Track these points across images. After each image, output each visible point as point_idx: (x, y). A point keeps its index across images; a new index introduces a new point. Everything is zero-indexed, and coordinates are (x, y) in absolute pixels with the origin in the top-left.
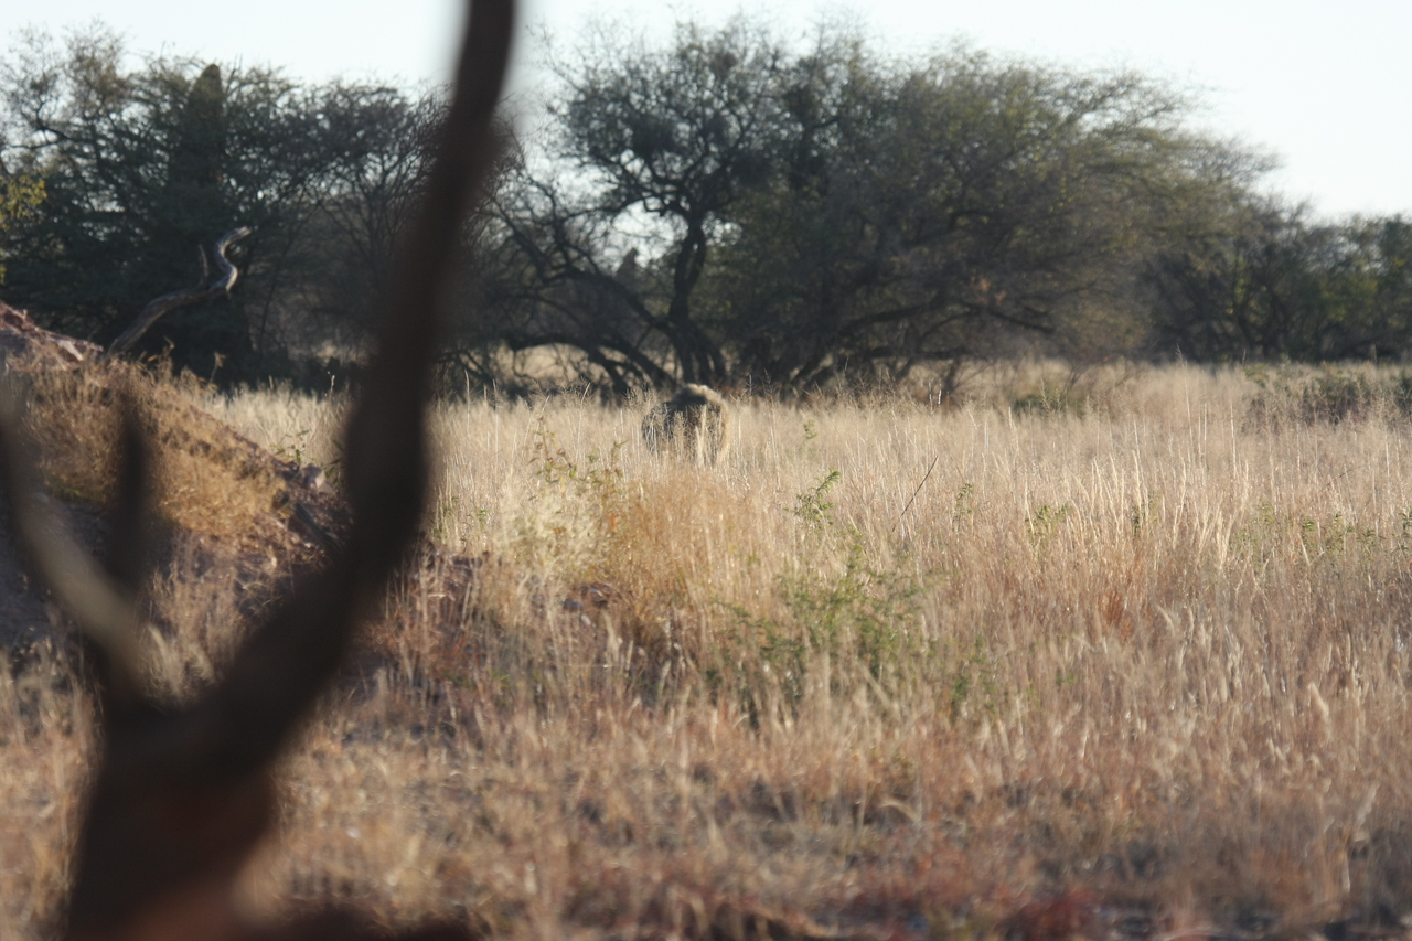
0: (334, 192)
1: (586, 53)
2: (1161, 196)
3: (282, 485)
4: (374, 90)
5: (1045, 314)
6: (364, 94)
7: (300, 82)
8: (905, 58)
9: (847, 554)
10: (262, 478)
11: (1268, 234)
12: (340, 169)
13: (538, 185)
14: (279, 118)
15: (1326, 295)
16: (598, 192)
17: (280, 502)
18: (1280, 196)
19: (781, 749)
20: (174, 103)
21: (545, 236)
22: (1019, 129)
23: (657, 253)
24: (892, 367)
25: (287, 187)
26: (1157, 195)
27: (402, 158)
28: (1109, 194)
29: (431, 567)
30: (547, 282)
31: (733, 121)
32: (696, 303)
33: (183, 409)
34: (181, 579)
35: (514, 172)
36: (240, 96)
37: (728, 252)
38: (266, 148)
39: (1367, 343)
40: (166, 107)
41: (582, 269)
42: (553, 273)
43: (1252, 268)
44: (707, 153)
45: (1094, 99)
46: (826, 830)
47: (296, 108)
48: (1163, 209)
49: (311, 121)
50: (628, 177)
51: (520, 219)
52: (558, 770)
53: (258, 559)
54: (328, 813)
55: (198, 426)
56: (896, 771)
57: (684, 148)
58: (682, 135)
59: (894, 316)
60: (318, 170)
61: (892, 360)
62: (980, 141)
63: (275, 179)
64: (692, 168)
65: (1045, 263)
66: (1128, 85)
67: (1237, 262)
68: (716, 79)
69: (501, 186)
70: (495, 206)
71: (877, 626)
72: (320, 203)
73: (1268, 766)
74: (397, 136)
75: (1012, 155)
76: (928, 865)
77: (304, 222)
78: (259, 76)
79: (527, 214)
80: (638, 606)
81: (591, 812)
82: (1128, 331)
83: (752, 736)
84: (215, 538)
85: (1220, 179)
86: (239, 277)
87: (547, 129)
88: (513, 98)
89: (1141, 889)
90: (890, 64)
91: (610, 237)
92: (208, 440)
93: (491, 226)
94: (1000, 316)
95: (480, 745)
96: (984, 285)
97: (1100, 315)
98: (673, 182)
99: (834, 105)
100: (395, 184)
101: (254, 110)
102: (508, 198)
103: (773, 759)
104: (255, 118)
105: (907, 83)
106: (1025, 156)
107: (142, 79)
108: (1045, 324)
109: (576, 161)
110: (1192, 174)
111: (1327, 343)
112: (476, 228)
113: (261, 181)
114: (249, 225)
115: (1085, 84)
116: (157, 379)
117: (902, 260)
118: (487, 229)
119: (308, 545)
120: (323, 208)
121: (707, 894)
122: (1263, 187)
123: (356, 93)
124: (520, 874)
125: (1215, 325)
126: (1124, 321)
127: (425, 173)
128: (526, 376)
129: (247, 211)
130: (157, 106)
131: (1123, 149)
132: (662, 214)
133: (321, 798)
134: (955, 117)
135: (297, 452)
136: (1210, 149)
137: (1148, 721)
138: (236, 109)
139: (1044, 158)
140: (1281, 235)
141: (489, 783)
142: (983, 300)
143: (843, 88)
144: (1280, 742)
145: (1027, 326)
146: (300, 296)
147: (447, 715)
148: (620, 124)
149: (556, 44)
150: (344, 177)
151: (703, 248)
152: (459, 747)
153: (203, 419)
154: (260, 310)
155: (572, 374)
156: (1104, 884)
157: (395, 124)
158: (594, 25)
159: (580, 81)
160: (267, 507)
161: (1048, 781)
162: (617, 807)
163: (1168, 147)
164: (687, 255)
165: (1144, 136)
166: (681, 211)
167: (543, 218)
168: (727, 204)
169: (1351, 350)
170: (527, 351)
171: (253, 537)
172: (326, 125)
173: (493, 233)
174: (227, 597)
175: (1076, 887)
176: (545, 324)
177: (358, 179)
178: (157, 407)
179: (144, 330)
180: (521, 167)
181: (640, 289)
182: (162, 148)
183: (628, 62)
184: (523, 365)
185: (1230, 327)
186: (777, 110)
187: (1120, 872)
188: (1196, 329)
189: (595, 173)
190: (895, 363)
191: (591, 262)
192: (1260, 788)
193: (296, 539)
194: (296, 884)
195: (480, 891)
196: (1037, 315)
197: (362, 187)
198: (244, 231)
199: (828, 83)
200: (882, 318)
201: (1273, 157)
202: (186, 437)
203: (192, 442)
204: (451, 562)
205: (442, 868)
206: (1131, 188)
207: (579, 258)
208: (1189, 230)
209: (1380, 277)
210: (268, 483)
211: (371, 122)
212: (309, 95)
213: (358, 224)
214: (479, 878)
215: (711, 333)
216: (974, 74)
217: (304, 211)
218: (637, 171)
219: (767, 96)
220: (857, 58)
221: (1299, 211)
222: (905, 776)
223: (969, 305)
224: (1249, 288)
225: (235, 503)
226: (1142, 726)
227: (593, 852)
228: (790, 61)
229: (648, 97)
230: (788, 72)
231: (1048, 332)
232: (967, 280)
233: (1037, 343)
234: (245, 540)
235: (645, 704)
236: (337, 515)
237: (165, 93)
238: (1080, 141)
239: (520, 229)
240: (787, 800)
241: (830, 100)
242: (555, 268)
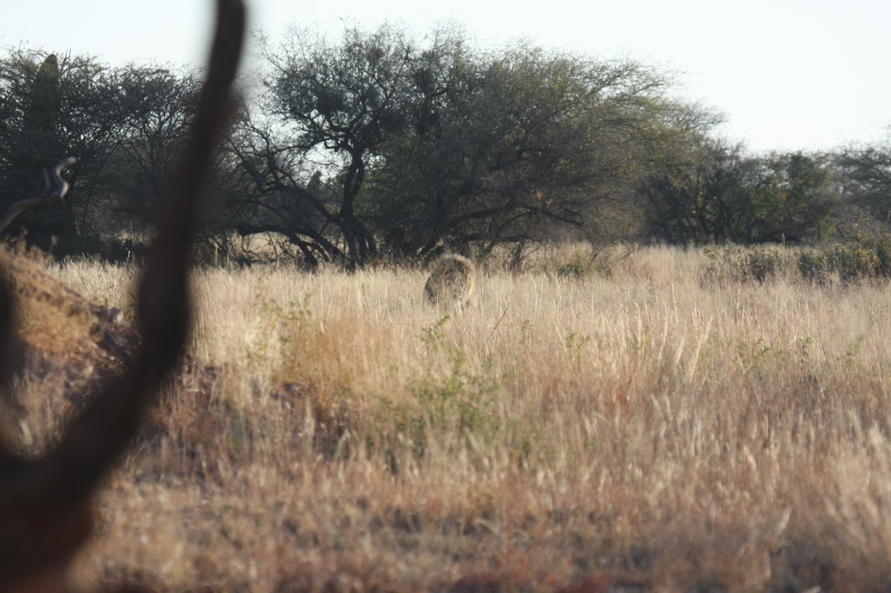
0: (129, 135)
1: (288, 48)
2: (650, 139)
3: (95, 320)
4: (154, 71)
5: (578, 213)
6: (148, 74)
7: (108, 66)
8: (490, 52)
9: (452, 364)
10: (83, 316)
11: (718, 163)
12: (133, 121)
13: (258, 131)
14: (94, 88)
15: (754, 202)
16: (296, 136)
17: (94, 331)
18: (725, 140)
19: (411, 487)
20: (27, 79)
21: (263, 163)
22: (561, 96)
23: (333, 175)
24: (481, 246)
25: (99, 132)
26: (649, 139)
27: (172, 114)
28: (618, 138)
29: (189, 371)
30: (263, 192)
31: (381, 91)
32: (358, 206)
33: (32, 271)
34: (31, 379)
35: (242, 123)
36: (69, 75)
37: (378, 173)
38: (86, 107)
39: (780, 232)
40: (22, 81)
41: (286, 185)
42: (267, 187)
43: (707, 185)
44: (365, 111)
45: (609, 78)
46: (439, 538)
47: (105, 82)
48: (652, 148)
49: (114, 90)
50: (315, 126)
51: (247, 153)
52: (271, 500)
53: (80, 366)
54: (126, 528)
55: (43, 282)
56: (483, 501)
57: (350, 108)
58: (349, 100)
59: (483, 214)
60: (119, 121)
61: (481, 242)
62: (536, 105)
63: (91, 127)
64: (355, 121)
65: (578, 181)
66: (630, 69)
67: (698, 181)
68: (370, 65)
69: (234, 132)
70: (230, 144)
71: (471, 410)
72: (120, 142)
73: (718, 498)
74: (169, 101)
75: (557, 113)
76: (504, 561)
77: (109, 154)
78: (81, 62)
79: (251, 149)
80: (321, 397)
81: (291, 527)
82: (630, 225)
83: (393, 479)
84: (52, 353)
85: (688, 129)
86: (69, 189)
87: (263, 96)
88: (241, 77)
89: (638, 576)
90: (480, 56)
91: (304, 164)
92: (49, 291)
93: (228, 157)
94: (549, 214)
95: (221, 484)
96: (539, 195)
97: (612, 214)
98: (343, 130)
99: (445, 81)
100: (167, 131)
101: (79, 83)
102: (239, 140)
103: (406, 493)
104: (78, 89)
105: (491, 67)
106: (565, 114)
107: (7, 64)
108: (578, 220)
109: (282, 116)
110: (670, 126)
111: (755, 232)
112: (218, 158)
113: (83, 128)
114: (75, 156)
115: (604, 68)
116: (16, 253)
117: (488, 179)
118: (225, 159)
119: (112, 358)
120: (122, 145)
121: (365, 579)
122: (714, 134)
123: (143, 73)
124: (248, 567)
125: (684, 220)
126: (627, 218)
127: (187, 124)
128: (250, 251)
129: (73, 147)
130: (17, 81)
131: (627, 110)
132: (336, 151)
133: (121, 518)
134: (521, 89)
135: (106, 300)
136: (682, 110)
137: (643, 471)
138: (66, 82)
139: (577, 115)
140: (726, 164)
141: (227, 508)
142: (539, 205)
143: (450, 70)
144: (725, 483)
145: (566, 221)
146: (107, 201)
147: (200, 467)
148: (309, 93)
149: (269, 43)
150: (135, 126)
151: (362, 172)
152: (207, 486)
153: (46, 279)
154: (82, 210)
155: (279, 250)
156: (615, 572)
157: (168, 93)
158: (293, 31)
159: (284, 65)
160: (86, 334)
161: (580, 507)
162: (308, 523)
163: (655, 109)
164: (352, 176)
165: (640, 102)
166: (348, 148)
167: (261, 152)
168: (377, 144)
169: (770, 236)
170: (251, 236)
171: (77, 353)
172: (124, 93)
173: (229, 162)
174: (60, 391)
175: (597, 574)
176: (262, 219)
177: (144, 127)
178: (16, 271)
179: (8, 222)
180: (247, 119)
181: (322, 197)
182: (20, 107)
183: (315, 54)
184: (248, 245)
185: (694, 222)
186: (409, 85)
187: (625, 566)
188: (673, 223)
189: (294, 124)
190: (483, 244)
191: (292, 180)
192: (714, 513)
193: (104, 354)
194: (107, 572)
195: (221, 576)
196: (572, 214)
197: (146, 132)
198: (72, 160)
199: (441, 67)
200: (475, 215)
201: (721, 115)
202: (35, 290)
203: (38, 293)
204: (203, 369)
205: (199, 562)
206: (631, 134)
207: (283, 177)
208: (668, 161)
209: (788, 190)
210: (87, 319)
211: (153, 91)
212: (113, 74)
213: (144, 156)
214: (220, 567)
215: (367, 225)
216: (533, 63)
217: (110, 147)
218: (321, 123)
219: (403, 76)
220: (459, 52)
221: (737, 150)
222: (489, 504)
223: (529, 208)
224: (706, 197)
225: (66, 331)
226: (639, 473)
227: (292, 552)
228: (417, 54)
229: (327, 76)
230: (416, 61)
231: (579, 225)
232: (528, 192)
233: (573, 231)
234: (72, 355)
235: (326, 458)
236: (131, 339)
237: (22, 73)
238: (599, 105)
239: (246, 159)
240: (415, 519)
241: (442, 78)
242: (268, 184)
